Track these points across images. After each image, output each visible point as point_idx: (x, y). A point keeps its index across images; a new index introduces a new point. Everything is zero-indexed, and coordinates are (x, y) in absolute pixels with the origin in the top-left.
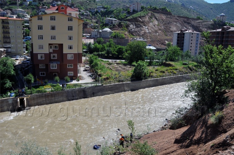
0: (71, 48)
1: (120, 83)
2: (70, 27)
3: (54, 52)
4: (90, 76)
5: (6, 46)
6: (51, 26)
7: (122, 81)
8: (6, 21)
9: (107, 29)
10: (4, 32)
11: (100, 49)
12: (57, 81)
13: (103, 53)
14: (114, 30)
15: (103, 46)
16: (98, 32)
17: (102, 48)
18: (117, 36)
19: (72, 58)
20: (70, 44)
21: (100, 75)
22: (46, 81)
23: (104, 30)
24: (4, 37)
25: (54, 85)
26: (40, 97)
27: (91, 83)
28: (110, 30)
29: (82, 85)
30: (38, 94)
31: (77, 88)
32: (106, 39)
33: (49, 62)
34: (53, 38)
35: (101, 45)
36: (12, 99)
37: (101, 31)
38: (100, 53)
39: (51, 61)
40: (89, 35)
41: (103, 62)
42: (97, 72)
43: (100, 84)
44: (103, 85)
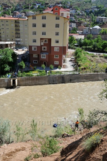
0: (57, 42)
1: (95, 73)
2: (57, 24)
3: (45, 45)
4: (73, 65)
5: (17, 40)
6: (43, 24)
7: (98, 72)
8: (18, 21)
9: (97, 27)
10: (16, 30)
11: (88, 44)
12: (43, 68)
13: (90, 47)
14: (104, 27)
15: (91, 41)
16: (89, 29)
17: (90, 43)
18: (105, 33)
19: (58, 50)
20: (57, 39)
21: (79, 66)
22: (35, 67)
23: (94, 27)
24: (16, 33)
25: (41, 71)
26: (27, 79)
27: (70, 72)
28: (100, 28)
29: (62, 72)
30: (26, 77)
31: (58, 74)
32: (95, 36)
33: (41, 53)
34: (44, 34)
35: (90, 40)
36: (7, 80)
37: (91, 28)
38: (88, 47)
39: (42, 52)
40: (81, 32)
41: (88, 54)
42: (77, 63)
43: (77, 73)
44: (79, 74)
